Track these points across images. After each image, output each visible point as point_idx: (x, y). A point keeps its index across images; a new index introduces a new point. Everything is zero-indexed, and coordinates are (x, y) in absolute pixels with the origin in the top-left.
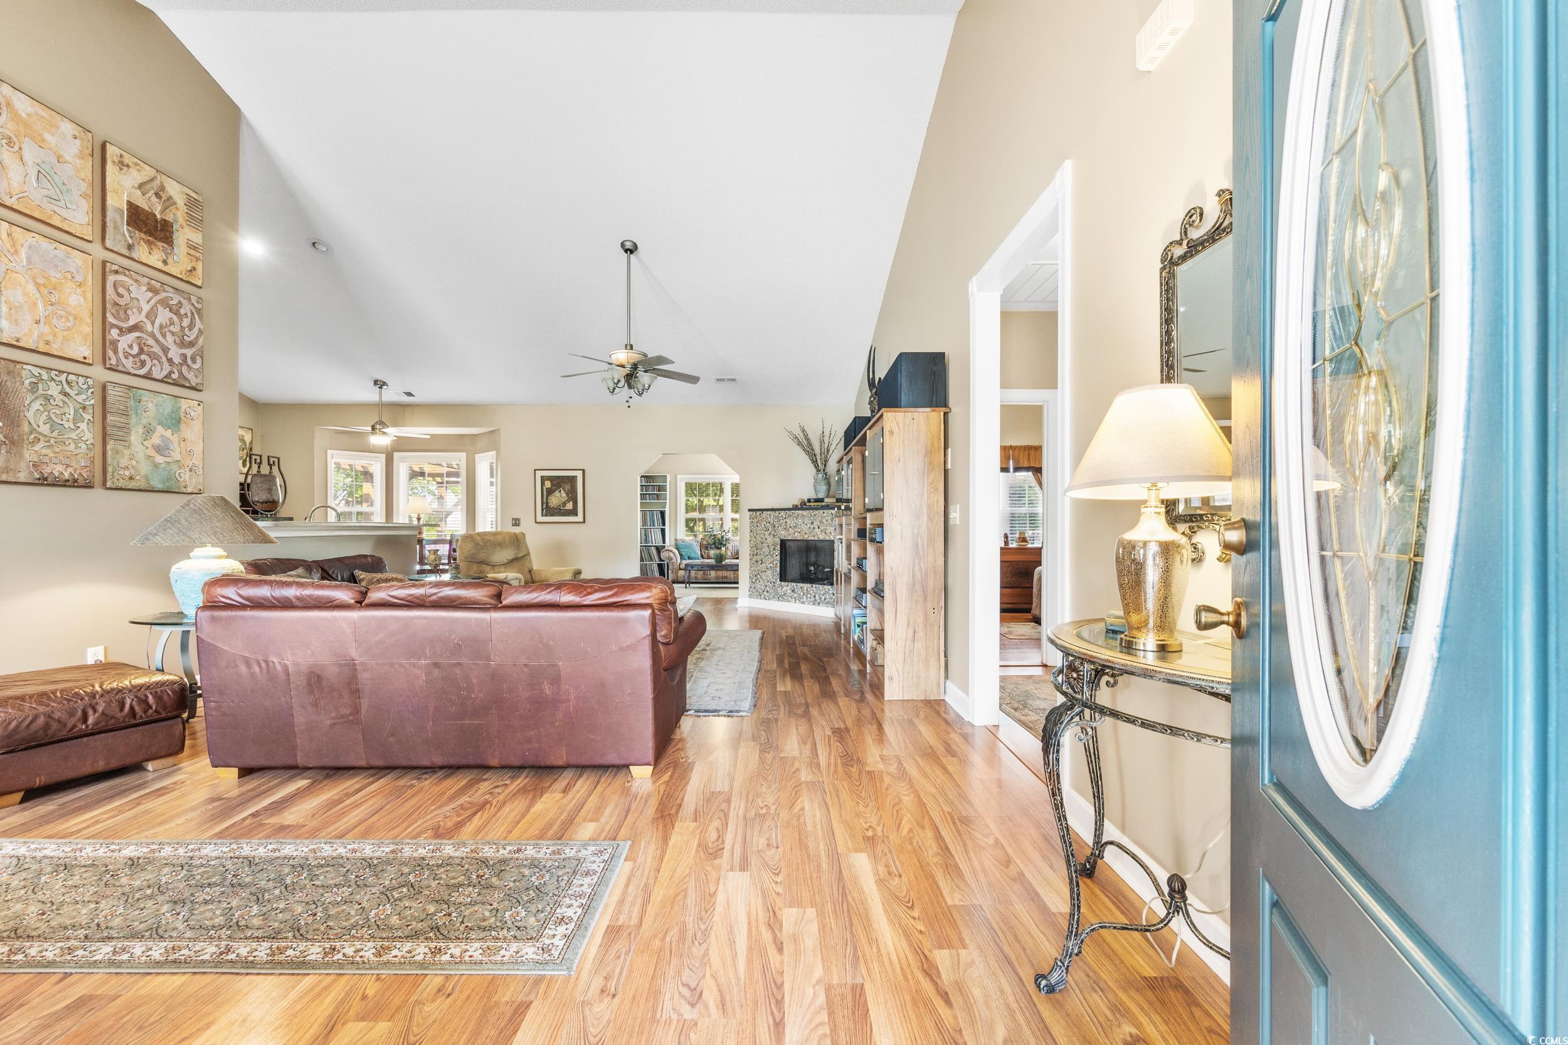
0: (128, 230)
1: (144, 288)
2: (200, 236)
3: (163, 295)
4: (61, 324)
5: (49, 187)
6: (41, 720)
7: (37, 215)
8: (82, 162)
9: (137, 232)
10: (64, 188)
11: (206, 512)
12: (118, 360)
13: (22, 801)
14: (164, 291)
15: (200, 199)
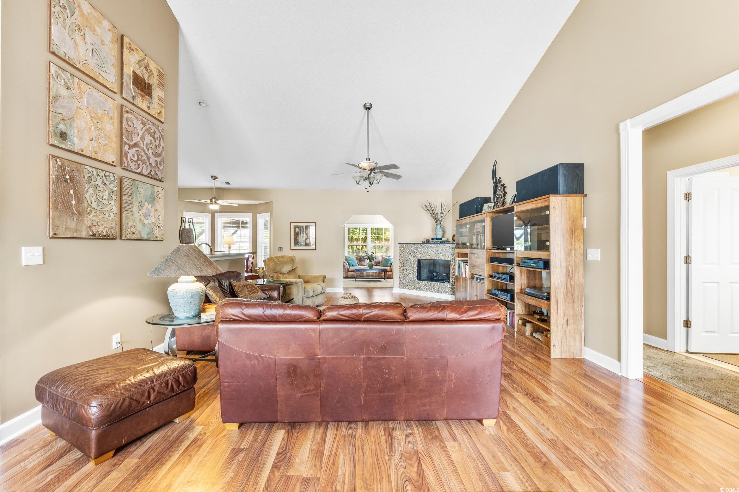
0: (133, 87)
1: (140, 122)
2: (163, 94)
3: (148, 126)
4: (102, 141)
5: (98, 59)
6: (127, 401)
7: (92, 75)
8: (112, 45)
9: (137, 89)
10: (104, 61)
11: (190, 255)
12: (128, 163)
13: (114, 455)
14: (148, 124)
15: (163, 73)
